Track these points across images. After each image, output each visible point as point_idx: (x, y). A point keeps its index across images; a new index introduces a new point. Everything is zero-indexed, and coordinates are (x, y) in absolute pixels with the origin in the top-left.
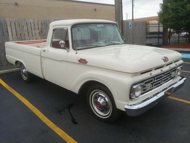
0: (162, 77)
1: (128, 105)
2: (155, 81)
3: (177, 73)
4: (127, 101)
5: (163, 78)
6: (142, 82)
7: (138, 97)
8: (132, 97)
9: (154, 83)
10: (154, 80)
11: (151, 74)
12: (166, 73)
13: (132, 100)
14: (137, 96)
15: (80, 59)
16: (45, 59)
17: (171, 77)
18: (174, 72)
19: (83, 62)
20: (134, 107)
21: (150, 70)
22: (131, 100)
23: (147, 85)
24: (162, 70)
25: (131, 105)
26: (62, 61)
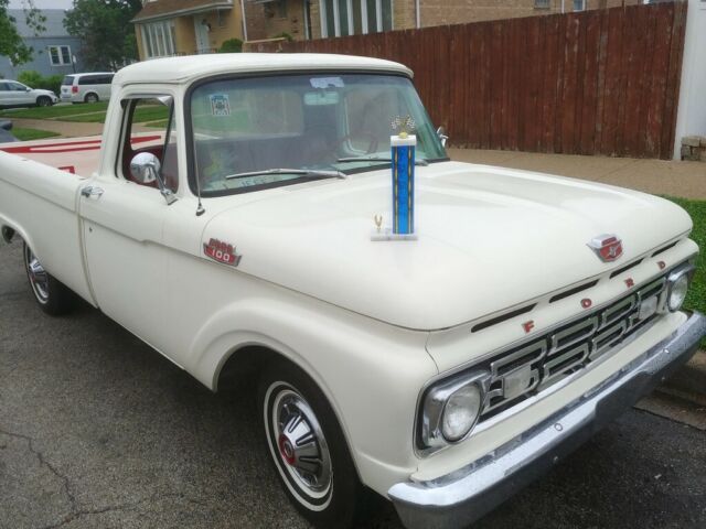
0: (588, 329)
2: (553, 351)
3: (668, 300)
5: (597, 334)
6: (483, 365)
8: (431, 442)
9: (547, 359)
10: (549, 347)
11: (528, 326)
12: (609, 312)
13: (427, 454)
15: (212, 240)
16: (91, 230)
17: (636, 321)
18: (653, 299)
19: (220, 253)
21: (526, 305)
22: (422, 453)
23: (508, 377)
24: (589, 301)
26: (146, 243)
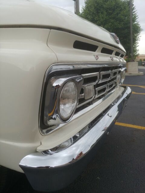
1: (35, 152)
4: (32, 138)
7: (68, 119)
8: (51, 122)
13: (47, 132)
14: (65, 116)
20: (56, 158)
22: (44, 131)
23: (86, 87)
25: (46, 152)
